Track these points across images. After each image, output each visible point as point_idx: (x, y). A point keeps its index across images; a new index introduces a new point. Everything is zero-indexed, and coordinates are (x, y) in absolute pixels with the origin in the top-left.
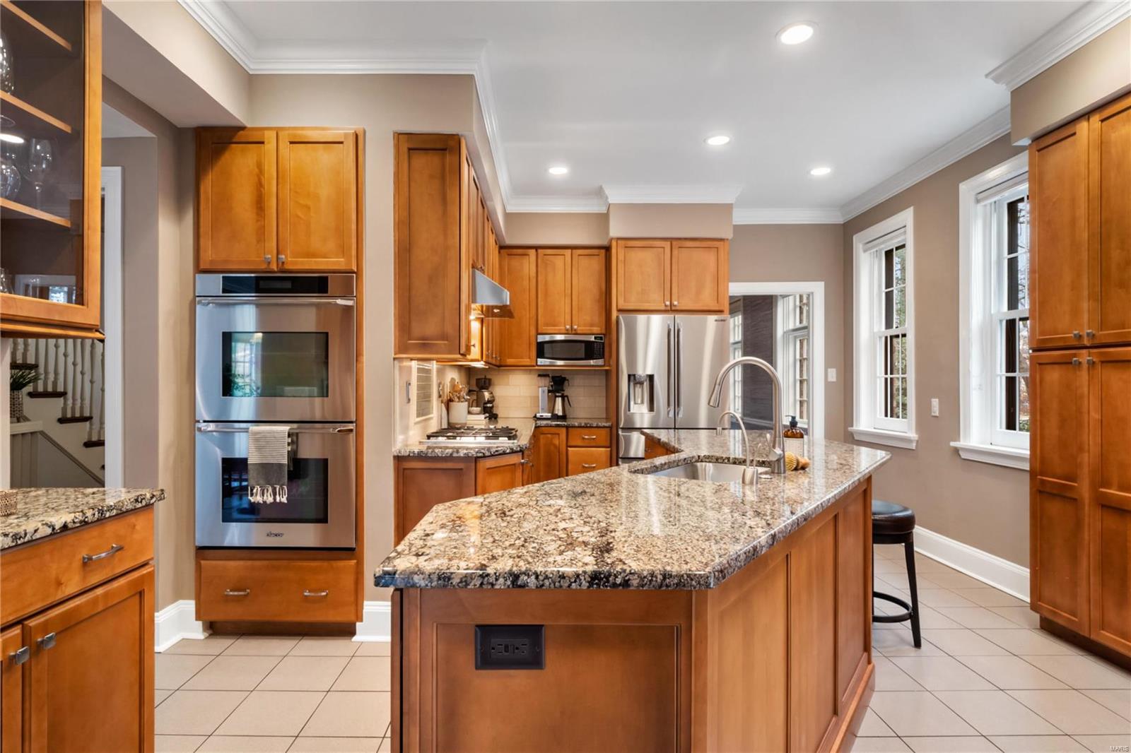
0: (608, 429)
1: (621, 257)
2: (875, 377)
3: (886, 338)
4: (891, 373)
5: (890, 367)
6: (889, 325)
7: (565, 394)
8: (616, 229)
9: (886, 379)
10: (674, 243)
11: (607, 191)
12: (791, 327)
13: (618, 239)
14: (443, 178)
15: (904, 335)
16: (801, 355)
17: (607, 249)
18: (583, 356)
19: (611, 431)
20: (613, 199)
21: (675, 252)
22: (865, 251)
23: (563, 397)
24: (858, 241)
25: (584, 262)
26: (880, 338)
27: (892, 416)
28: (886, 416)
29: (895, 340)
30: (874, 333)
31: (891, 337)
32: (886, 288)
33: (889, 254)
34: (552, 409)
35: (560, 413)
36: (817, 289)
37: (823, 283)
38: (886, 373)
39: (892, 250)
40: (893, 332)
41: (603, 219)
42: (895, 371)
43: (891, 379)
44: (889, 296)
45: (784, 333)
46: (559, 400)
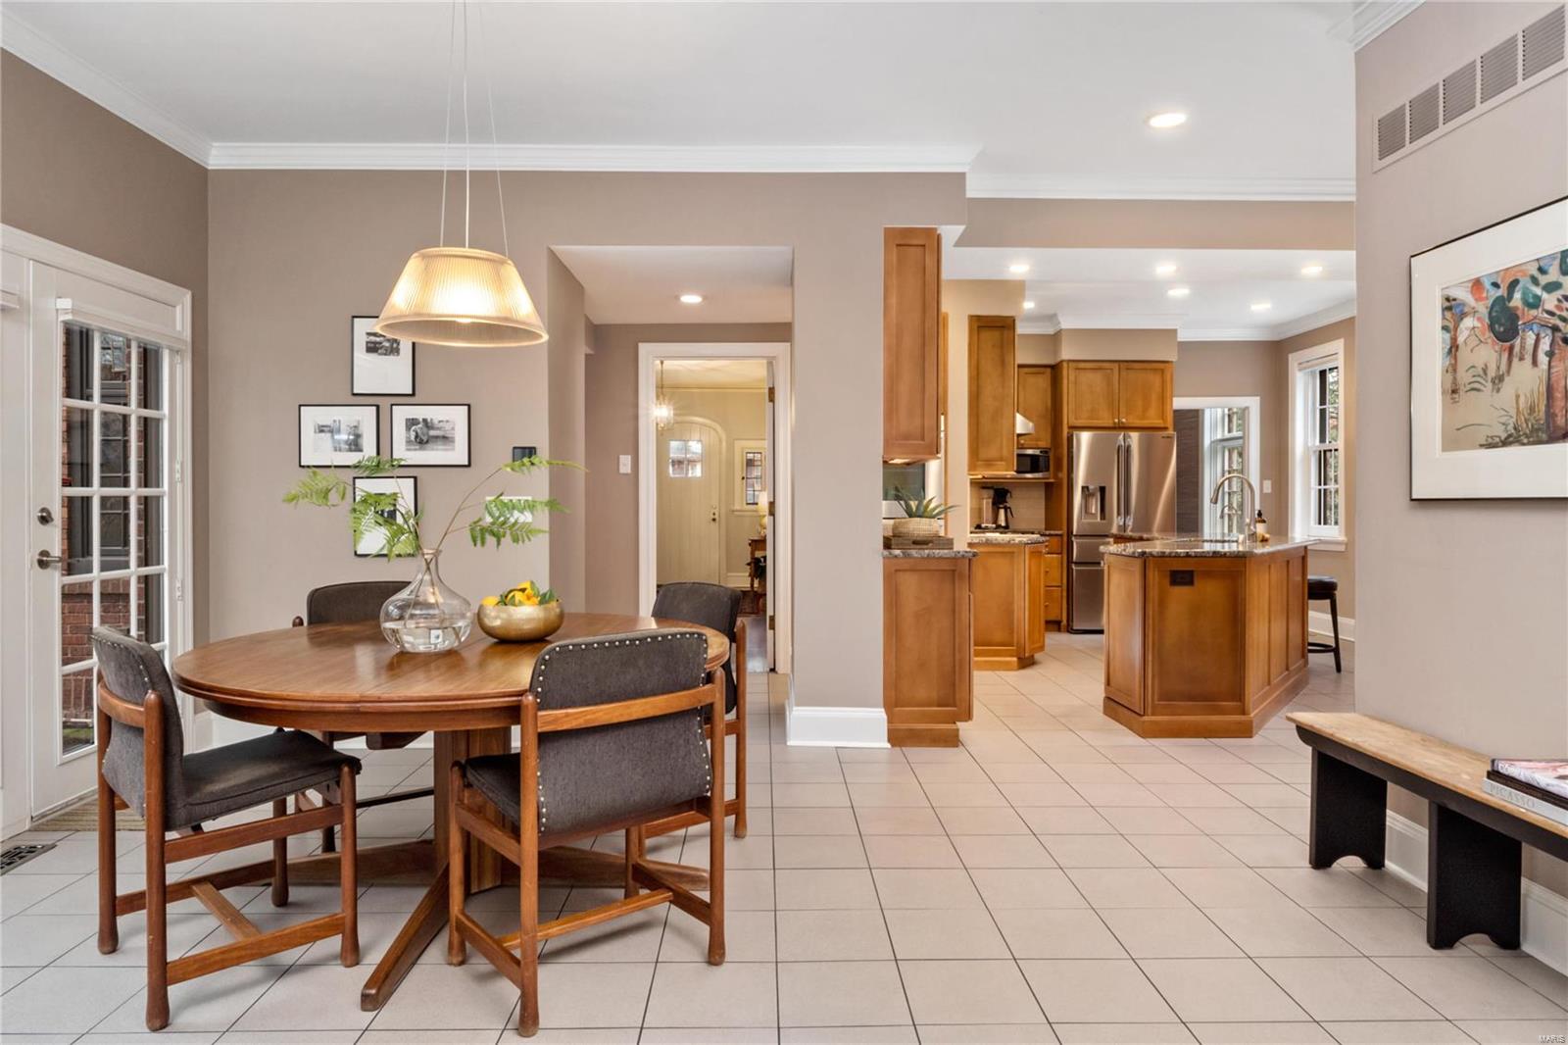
0: (1059, 538)
1: (1072, 378)
2: (1310, 488)
3: (1320, 452)
4: (1325, 484)
5: (1323, 478)
6: (1323, 439)
7: (1008, 505)
8: (1067, 353)
9: (1320, 490)
10: (1122, 364)
11: (1061, 319)
12: (1219, 437)
13: (1069, 361)
14: (1002, 347)
15: (1336, 450)
16: (1230, 466)
17: (1055, 370)
18: (1029, 469)
19: (1062, 539)
20: (1064, 325)
21: (1124, 373)
22: (1300, 370)
23: (1006, 508)
24: (1294, 359)
25: (1032, 380)
26: (1315, 452)
27: (1325, 523)
28: (1320, 523)
29: (1328, 454)
30: (1308, 448)
31: (1325, 451)
32: (1321, 405)
33: (1323, 374)
34: (995, 520)
35: (1003, 524)
36: (1253, 404)
37: (1258, 398)
38: (1320, 484)
39: (1325, 371)
40: (1326, 446)
41: (1055, 339)
42: (1328, 482)
43: (1325, 490)
44: (1323, 412)
45: (1212, 442)
46: (1002, 512)
